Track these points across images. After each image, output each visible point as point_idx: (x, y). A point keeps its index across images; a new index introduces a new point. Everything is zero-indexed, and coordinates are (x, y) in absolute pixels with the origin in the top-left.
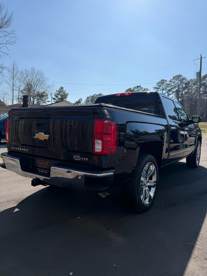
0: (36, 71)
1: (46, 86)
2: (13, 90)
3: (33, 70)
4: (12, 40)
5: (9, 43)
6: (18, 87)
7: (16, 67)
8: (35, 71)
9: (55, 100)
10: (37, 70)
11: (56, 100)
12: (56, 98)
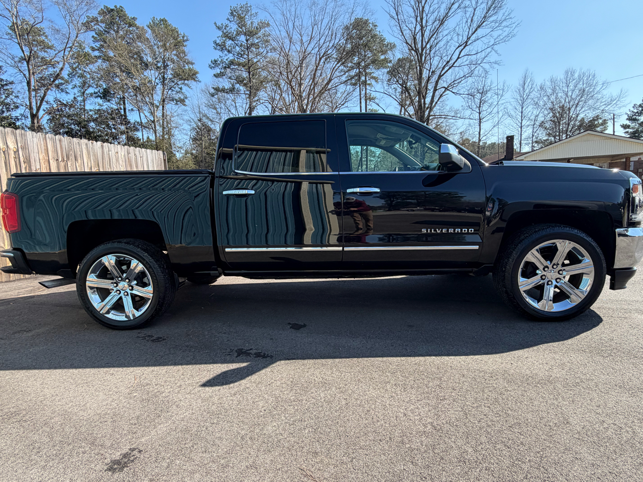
0: (576, 75)
1: (601, 102)
2: (521, 127)
3: (569, 74)
4: (505, 34)
5: (501, 42)
6: (533, 117)
7: (529, 80)
8: (572, 75)
9: (627, 130)
10: (578, 71)
11: (633, 128)
12: (632, 125)
